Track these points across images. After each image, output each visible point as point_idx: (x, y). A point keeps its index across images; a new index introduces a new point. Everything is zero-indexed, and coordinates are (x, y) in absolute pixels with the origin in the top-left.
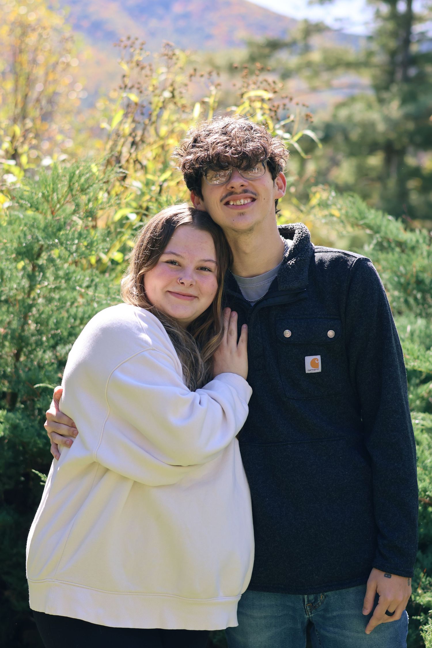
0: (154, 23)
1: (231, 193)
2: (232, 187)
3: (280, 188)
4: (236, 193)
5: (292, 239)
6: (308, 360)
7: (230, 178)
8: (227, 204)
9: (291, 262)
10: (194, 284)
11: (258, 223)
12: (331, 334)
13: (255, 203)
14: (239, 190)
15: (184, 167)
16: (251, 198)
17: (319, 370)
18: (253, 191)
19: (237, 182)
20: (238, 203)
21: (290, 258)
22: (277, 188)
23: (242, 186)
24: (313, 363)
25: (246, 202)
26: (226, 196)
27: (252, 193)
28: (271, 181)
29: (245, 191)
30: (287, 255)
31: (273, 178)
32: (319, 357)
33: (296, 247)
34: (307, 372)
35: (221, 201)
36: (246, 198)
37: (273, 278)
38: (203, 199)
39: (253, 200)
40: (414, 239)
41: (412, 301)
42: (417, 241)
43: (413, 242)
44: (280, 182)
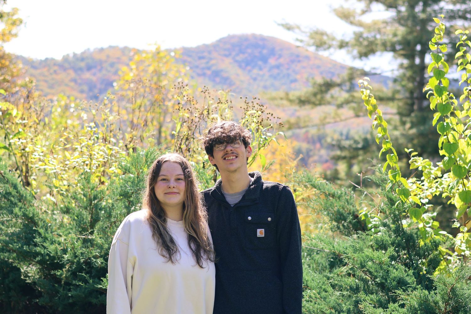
0: (255, 71)
1: (226, 154)
2: (227, 151)
3: (249, 152)
4: (229, 154)
5: (253, 178)
6: (258, 231)
7: (226, 147)
8: (225, 159)
9: (252, 187)
11: (239, 168)
12: (269, 219)
13: (237, 158)
14: (230, 152)
15: (205, 143)
16: (236, 156)
17: (263, 236)
19: (229, 148)
20: (230, 158)
21: (252, 185)
22: (247, 152)
23: (231, 150)
24: (261, 232)
25: (233, 158)
26: (224, 155)
27: (236, 154)
28: (245, 149)
29: (233, 153)
30: (251, 183)
31: (246, 148)
32: (263, 230)
33: (255, 181)
34: (258, 236)
35: (222, 158)
36: (233, 156)
37: (244, 194)
38: (214, 158)
39: (237, 157)
40: (339, 192)
41: (341, 227)
42: (342, 193)
43: (338, 194)
44: (249, 150)
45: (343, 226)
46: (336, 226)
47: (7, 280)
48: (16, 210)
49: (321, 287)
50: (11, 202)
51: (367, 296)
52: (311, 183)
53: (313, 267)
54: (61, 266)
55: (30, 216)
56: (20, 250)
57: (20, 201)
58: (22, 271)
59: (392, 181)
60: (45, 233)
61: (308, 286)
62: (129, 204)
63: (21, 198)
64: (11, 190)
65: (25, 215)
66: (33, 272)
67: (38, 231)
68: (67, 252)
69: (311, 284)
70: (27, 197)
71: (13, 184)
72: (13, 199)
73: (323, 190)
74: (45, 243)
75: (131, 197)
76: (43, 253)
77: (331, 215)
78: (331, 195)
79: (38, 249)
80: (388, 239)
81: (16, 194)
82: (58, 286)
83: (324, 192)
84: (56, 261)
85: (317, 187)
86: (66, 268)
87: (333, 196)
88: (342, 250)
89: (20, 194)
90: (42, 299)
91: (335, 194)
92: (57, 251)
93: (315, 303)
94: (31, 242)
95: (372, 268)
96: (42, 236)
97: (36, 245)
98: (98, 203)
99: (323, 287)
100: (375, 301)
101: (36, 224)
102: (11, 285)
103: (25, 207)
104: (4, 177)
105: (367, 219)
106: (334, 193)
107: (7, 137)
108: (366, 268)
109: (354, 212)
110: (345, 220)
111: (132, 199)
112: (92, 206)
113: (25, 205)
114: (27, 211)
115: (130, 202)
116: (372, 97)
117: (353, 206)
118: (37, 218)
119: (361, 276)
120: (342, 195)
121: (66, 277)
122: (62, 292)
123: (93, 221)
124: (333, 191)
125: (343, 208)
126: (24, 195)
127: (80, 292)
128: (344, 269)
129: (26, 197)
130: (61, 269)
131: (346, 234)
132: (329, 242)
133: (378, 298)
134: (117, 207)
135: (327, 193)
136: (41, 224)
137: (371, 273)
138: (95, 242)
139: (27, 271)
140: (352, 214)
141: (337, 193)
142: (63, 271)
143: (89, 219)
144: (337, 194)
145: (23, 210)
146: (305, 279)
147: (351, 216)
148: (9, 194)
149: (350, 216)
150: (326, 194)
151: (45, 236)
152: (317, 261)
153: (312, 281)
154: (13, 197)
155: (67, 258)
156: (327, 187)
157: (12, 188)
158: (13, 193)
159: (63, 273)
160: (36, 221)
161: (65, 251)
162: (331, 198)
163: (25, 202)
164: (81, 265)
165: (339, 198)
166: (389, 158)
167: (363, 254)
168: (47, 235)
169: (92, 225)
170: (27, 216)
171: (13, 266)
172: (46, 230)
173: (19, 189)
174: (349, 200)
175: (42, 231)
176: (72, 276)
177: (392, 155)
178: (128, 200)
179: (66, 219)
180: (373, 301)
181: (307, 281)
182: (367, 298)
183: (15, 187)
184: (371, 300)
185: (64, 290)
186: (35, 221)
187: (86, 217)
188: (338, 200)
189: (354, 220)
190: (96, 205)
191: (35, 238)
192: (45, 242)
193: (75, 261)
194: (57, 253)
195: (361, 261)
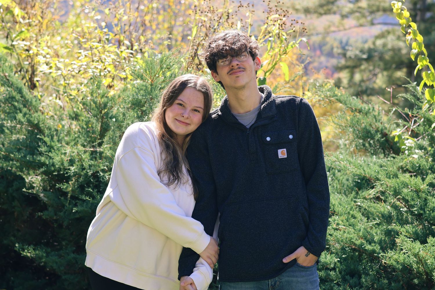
1: (232, 70)
2: (233, 66)
3: (258, 65)
4: (235, 69)
6: (280, 151)
7: (231, 61)
10: (189, 118)
11: (247, 83)
12: (291, 136)
14: (236, 67)
15: (206, 59)
17: (286, 156)
18: (243, 67)
19: (235, 63)
22: (256, 65)
23: (237, 65)
24: (282, 153)
26: (230, 71)
28: (252, 61)
29: (239, 68)
30: (263, 100)
31: (254, 60)
32: (285, 150)
34: (279, 158)
35: (228, 73)
38: (218, 74)
40: (367, 108)
41: (367, 145)
42: (369, 109)
43: (366, 110)
44: (257, 61)
45: (370, 144)
46: (362, 144)
47: (10, 189)
48: (20, 116)
49: (349, 213)
50: (15, 107)
51: (402, 227)
52: (337, 98)
53: (337, 187)
54: (68, 179)
55: (35, 123)
56: (23, 160)
57: (25, 106)
58: (27, 181)
59: (429, 102)
60: (51, 142)
61: (335, 212)
62: (142, 113)
63: (26, 103)
64: (14, 94)
65: (29, 121)
66: (38, 182)
67: (42, 139)
68: (75, 163)
69: (338, 209)
70: (33, 102)
71: (17, 88)
72: (16, 104)
73: (349, 106)
74: (50, 153)
75: (144, 106)
76: (48, 163)
77: (357, 132)
78: (358, 111)
79: (43, 159)
80: (426, 163)
81: (20, 98)
82: (64, 199)
83: (350, 108)
84: (62, 172)
85: (343, 102)
86: (72, 181)
87: (360, 111)
88: (374, 174)
89: (25, 99)
90: (46, 213)
91: (362, 110)
92: (63, 162)
93: (344, 232)
94: (36, 151)
95: (407, 196)
96: (47, 145)
97: (41, 154)
98: (108, 111)
99: (351, 212)
100: (411, 233)
101: (41, 132)
102: (14, 194)
103: (30, 113)
104: (8, 80)
105: (400, 141)
106: (361, 108)
107: (9, 36)
108: (401, 196)
109: (382, 130)
110: (373, 138)
111: (144, 109)
112: (102, 115)
113: (30, 110)
114: (32, 117)
115: (143, 112)
116: (405, 9)
117: (381, 123)
118: (43, 125)
119: (394, 203)
120: (370, 111)
121: (72, 190)
122: (68, 206)
123: (102, 130)
124: (360, 107)
125: (371, 125)
126: (30, 100)
127: (86, 207)
128: (372, 192)
129: (31, 102)
130: (67, 182)
131: (372, 152)
132: (359, 165)
133: (414, 230)
134: (129, 116)
135: (354, 109)
136: (47, 132)
137: (407, 201)
138: (104, 155)
139: (31, 181)
140: (380, 132)
141: (365, 108)
142: (69, 184)
143: (99, 128)
144: (364, 110)
145: (27, 116)
146: (332, 203)
147: (380, 134)
148: (13, 98)
149: (378, 134)
150: (352, 109)
151: (51, 144)
152: (342, 181)
153: (339, 206)
154: (18, 102)
155: (74, 170)
156: (354, 102)
157: (16, 92)
158: (17, 98)
159: (69, 187)
160: (42, 128)
161: (72, 162)
162: (358, 114)
163: (30, 108)
164: (89, 178)
165: (366, 114)
166: (426, 75)
167: (398, 180)
168: (53, 143)
169: (102, 135)
170: (32, 123)
171: (16, 175)
172: (52, 138)
173: (24, 93)
174: (377, 117)
175: (46, 139)
176: (78, 189)
177: (429, 72)
178: (141, 110)
179: (75, 126)
180: (409, 233)
181: (333, 205)
182: (403, 230)
183: (20, 91)
184: (407, 232)
185: (69, 204)
186: (40, 128)
187: (96, 125)
188: (365, 116)
189: (383, 138)
190: (107, 114)
191: (39, 146)
192: (50, 151)
193: (82, 173)
194: (62, 164)
195: (396, 187)
